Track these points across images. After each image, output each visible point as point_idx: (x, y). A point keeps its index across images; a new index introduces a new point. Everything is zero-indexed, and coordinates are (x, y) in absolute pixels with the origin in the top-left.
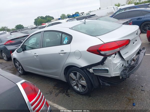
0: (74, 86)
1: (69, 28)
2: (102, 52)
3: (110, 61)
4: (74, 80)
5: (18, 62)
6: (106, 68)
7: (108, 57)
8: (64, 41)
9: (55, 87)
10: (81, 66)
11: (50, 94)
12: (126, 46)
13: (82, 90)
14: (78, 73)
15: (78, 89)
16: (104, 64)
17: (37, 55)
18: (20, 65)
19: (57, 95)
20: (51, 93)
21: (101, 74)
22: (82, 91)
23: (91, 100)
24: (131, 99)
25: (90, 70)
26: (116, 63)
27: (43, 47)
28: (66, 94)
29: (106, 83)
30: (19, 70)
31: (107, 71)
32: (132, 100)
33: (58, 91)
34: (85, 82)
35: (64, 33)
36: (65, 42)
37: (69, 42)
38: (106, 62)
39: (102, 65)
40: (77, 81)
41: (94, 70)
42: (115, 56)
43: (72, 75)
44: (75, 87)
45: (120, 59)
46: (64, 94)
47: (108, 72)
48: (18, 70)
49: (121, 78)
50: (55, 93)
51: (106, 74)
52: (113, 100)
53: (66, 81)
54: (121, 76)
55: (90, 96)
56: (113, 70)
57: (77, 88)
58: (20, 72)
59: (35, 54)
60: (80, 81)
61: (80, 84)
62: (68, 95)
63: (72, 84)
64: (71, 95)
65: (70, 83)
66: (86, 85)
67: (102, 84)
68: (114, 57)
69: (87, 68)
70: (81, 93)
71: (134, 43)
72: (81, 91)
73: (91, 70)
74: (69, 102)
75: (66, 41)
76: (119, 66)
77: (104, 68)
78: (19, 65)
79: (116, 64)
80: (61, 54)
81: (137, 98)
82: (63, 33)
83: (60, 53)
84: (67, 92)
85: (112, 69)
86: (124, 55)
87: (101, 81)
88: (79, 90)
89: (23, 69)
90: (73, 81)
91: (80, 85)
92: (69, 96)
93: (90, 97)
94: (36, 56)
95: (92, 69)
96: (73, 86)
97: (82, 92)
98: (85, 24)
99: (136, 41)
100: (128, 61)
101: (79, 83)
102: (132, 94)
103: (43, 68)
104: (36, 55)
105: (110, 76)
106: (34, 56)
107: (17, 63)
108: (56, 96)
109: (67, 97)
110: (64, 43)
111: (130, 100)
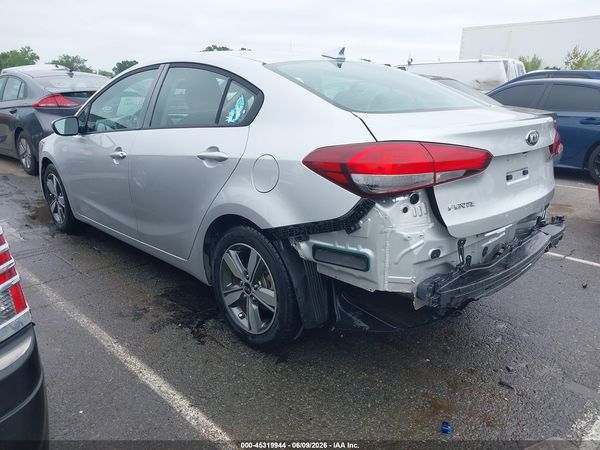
0: (233, 305)
1: (264, 64)
2: (359, 179)
3: (386, 220)
4: (237, 281)
5: (58, 176)
6: (363, 247)
7: (377, 205)
8: (232, 113)
9: (165, 300)
10: (268, 224)
11: (133, 320)
12: (466, 175)
13: (258, 325)
14: (254, 253)
15: (244, 323)
16: (356, 229)
17: (124, 157)
18: (60, 189)
19: (155, 328)
20: (138, 315)
21: (340, 271)
22: (256, 333)
23: (281, 372)
24: (440, 407)
25: (299, 247)
26: (406, 234)
27: (151, 126)
28: (193, 332)
29: (354, 318)
30: (56, 211)
31: (363, 262)
32: (448, 410)
33: (166, 315)
34: (272, 293)
35: (237, 78)
36: (234, 117)
37: (247, 120)
38: (368, 223)
39: (349, 231)
40: (246, 284)
41: (315, 249)
42: (411, 207)
43: (232, 257)
44: (237, 312)
45: (431, 225)
46: (188, 330)
47: (367, 269)
48: (53, 209)
49: (417, 305)
50: (154, 320)
51: (360, 278)
52: (368, 394)
53: (205, 281)
54: (417, 296)
55: (282, 359)
56: (387, 266)
57: (242, 318)
58: (57, 217)
59: (119, 149)
60: (256, 289)
61: (256, 302)
62: (199, 337)
63: (226, 294)
64: (213, 339)
65: (220, 292)
66: (274, 307)
67: (338, 318)
68: (405, 210)
69: (291, 235)
70: (250, 338)
71: (509, 178)
72: (254, 331)
73: (304, 249)
74: (193, 364)
75: (237, 112)
76: (416, 252)
77: (355, 249)
78: (59, 191)
79: (406, 240)
80: (205, 162)
81: (471, 409)
82: (233, 78)
83: (202, 158)
84: (200, 325)
85: (387, 260)
86: (450, 209)
87: (338, 305)
88: (247, 325)
89: (68, 210)
90: (233, 285)
91: (255, 307)
92: (203, 343)
93: (284, 364)
94: (118, 158)
95: (309, 244)
96: (227, 304)
97: (253, 335)
98: (340, 66)
99: (525, 173)
100: (461, 242)
101: (252, 296)
102: (454, 387)
103: (136, 214)
104: (119, 153)
105: (371, 288)
106: (114, 157)
107: (51, 178)
108: (153, 330)
109: (191, 343)
110: (230, 119)
111: (436, 407)
